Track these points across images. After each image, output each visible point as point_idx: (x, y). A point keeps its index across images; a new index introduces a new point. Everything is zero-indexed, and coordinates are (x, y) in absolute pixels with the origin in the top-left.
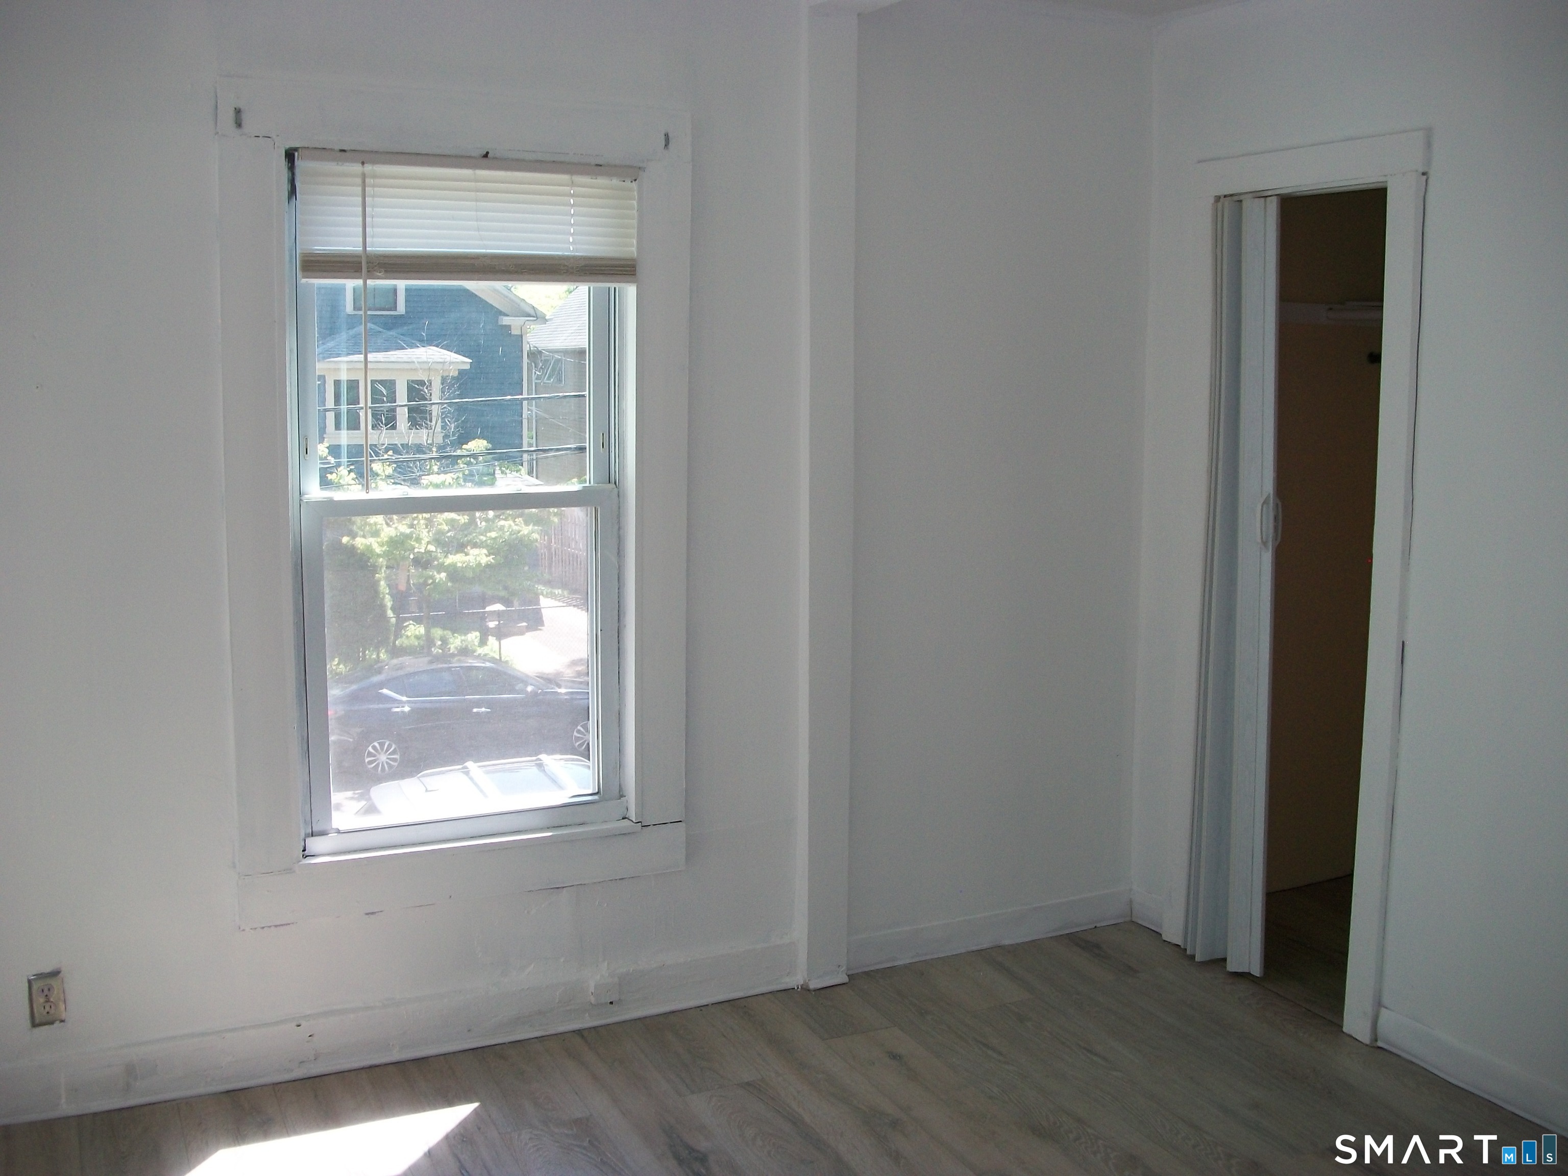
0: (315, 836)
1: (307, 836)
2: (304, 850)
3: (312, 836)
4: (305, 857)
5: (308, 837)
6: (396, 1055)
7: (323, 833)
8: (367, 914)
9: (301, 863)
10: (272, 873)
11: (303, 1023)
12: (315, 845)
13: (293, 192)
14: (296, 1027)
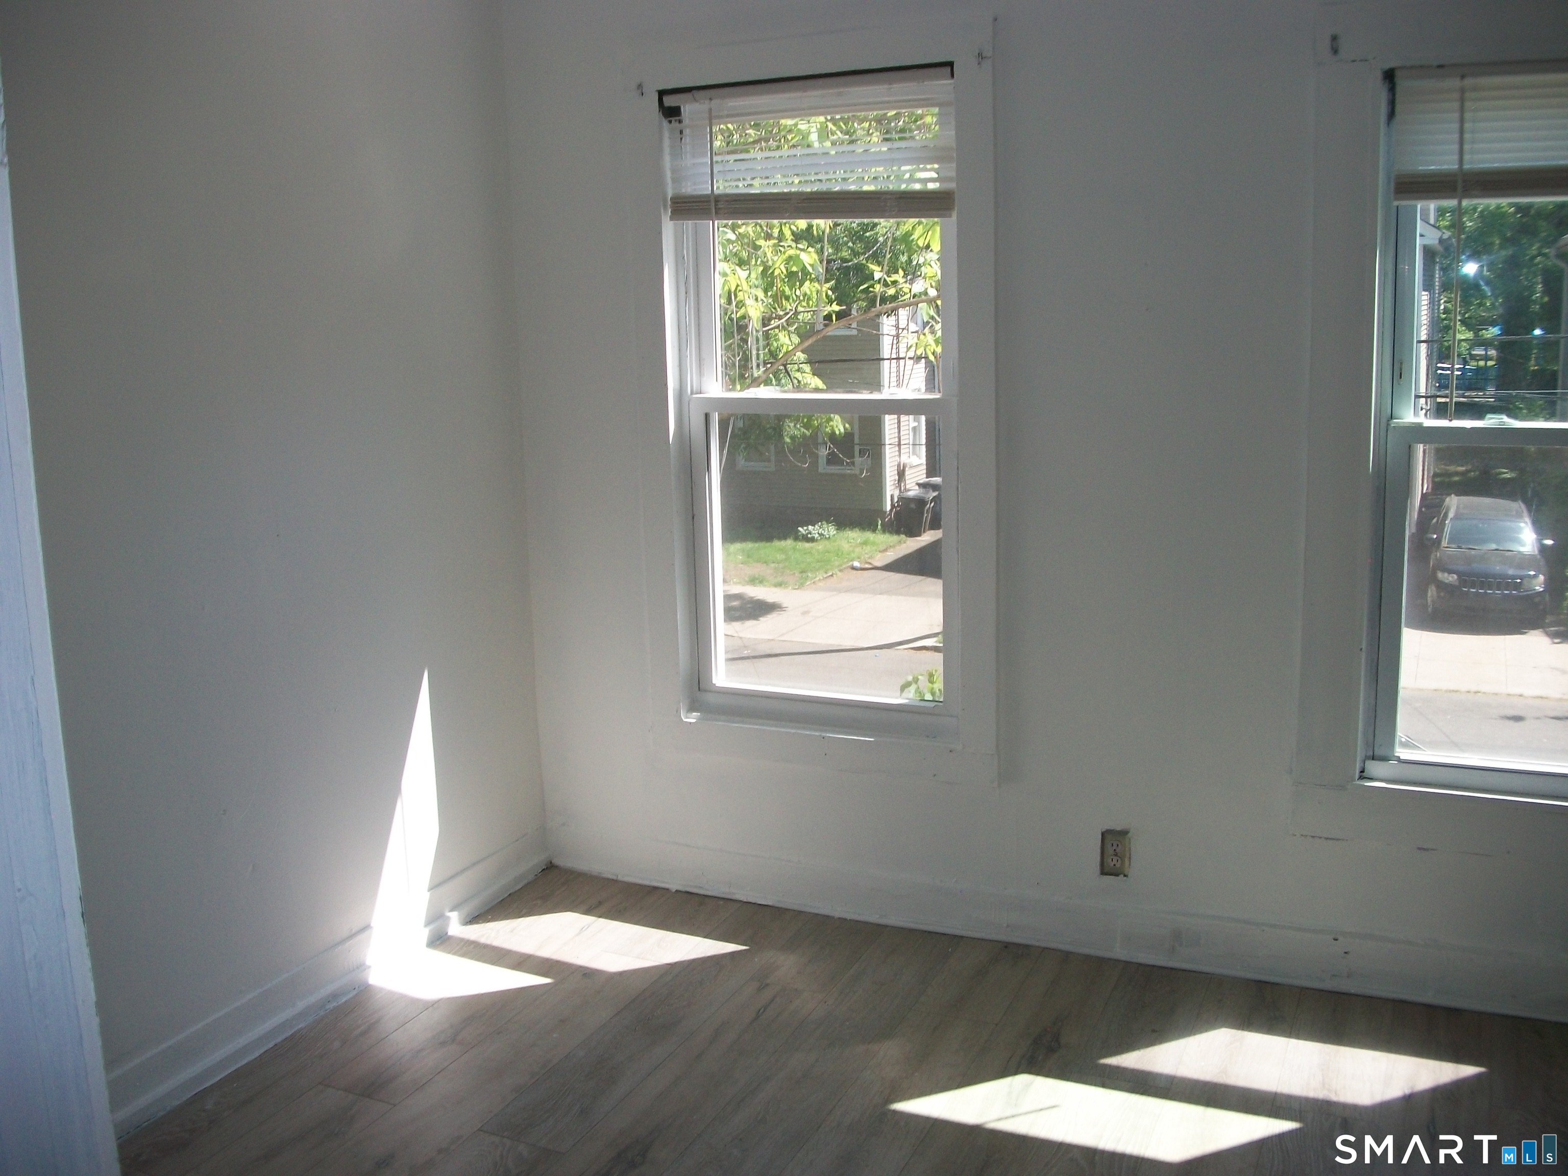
0: (1376, 760)
1: (1367, 758)
2: (1362, 772)
3: (1373, 759)
4: (1361, 778)
5: (1369, 759)
6: (1428, 998)
7: (1385, 759)
8: (1419, 849)
9: (1354, 783)
10: (1325, 786)
11: (1341, 939)
12: (1374, 768)
13: (1391, 114)
14: (1333, 940)
